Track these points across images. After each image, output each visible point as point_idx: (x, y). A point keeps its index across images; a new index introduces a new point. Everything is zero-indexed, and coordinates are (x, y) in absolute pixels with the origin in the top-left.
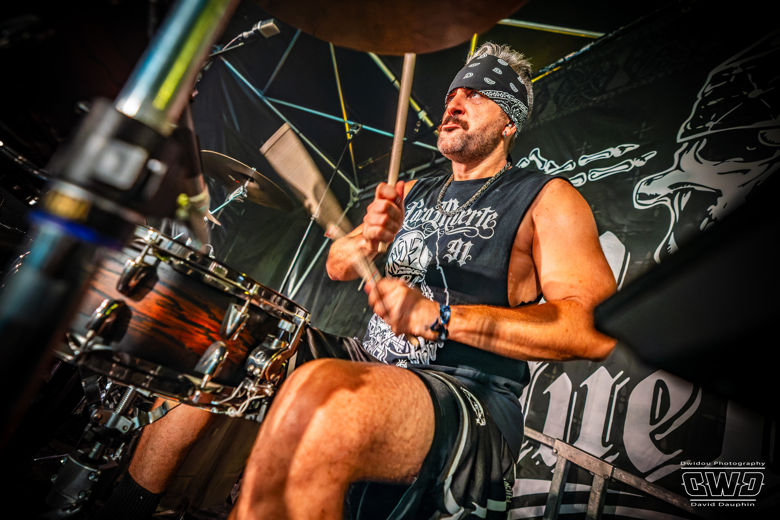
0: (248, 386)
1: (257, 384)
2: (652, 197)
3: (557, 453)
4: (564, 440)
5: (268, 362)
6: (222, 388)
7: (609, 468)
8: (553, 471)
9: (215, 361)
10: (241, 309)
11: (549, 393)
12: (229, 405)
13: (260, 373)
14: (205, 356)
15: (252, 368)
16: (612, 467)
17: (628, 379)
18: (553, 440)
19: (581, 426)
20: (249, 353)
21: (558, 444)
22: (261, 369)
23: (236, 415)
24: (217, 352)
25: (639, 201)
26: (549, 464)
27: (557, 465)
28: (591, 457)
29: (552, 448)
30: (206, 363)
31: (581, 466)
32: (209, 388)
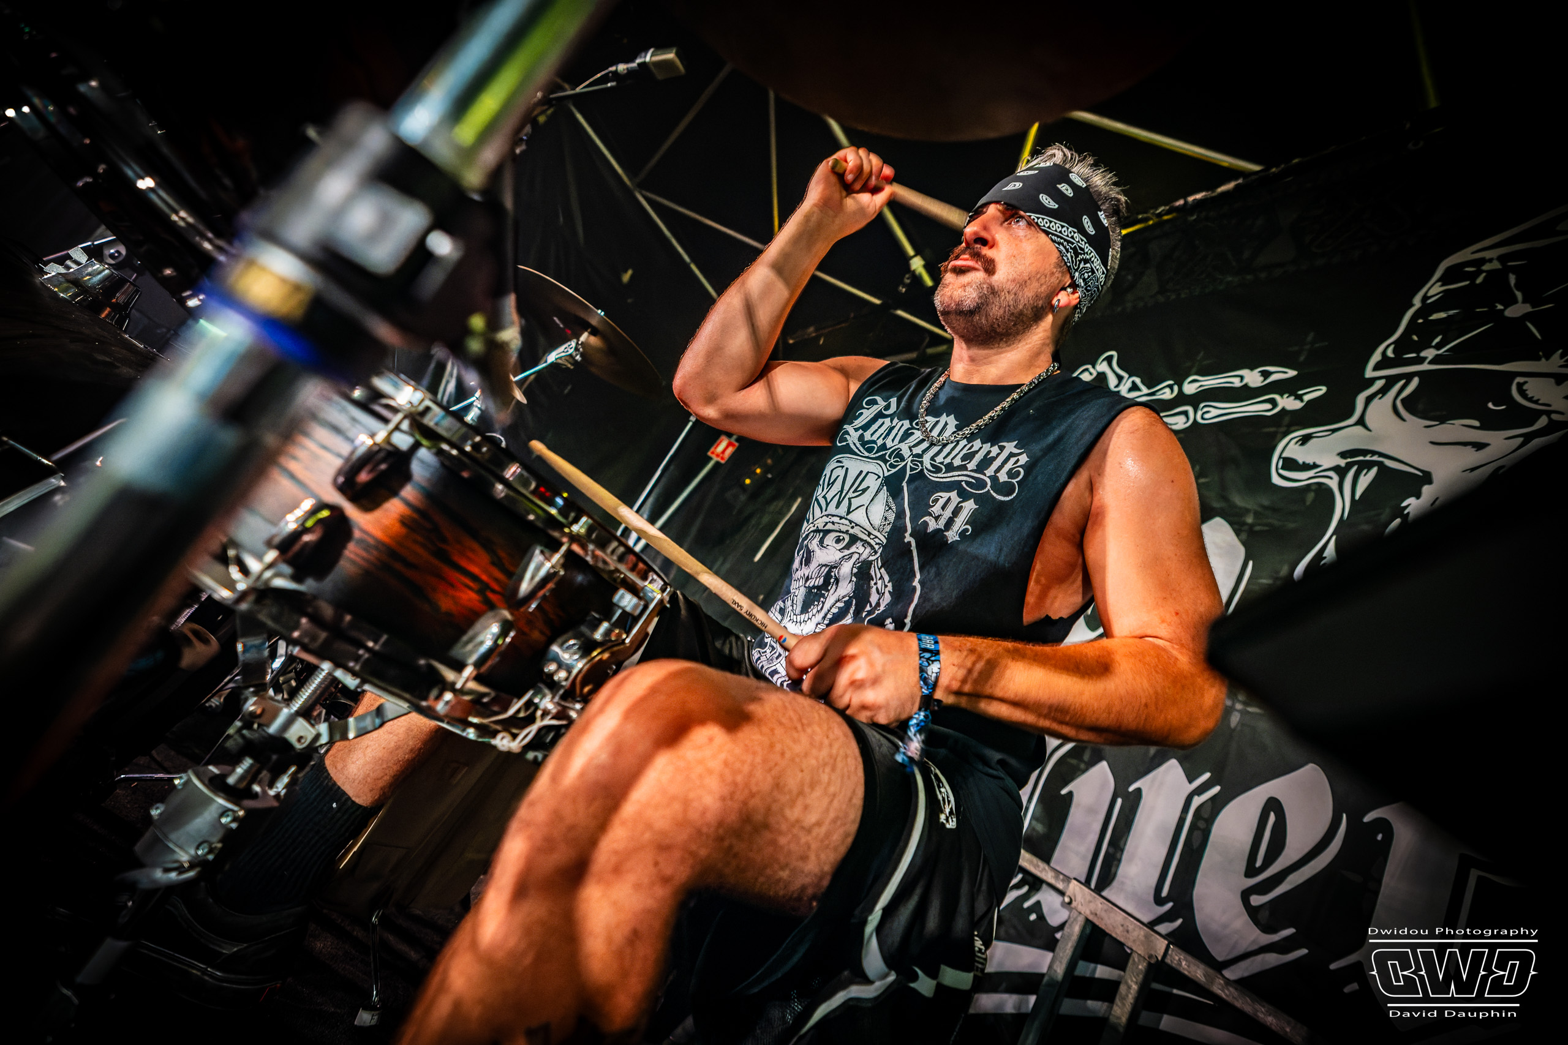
0: (541, 700)
1: (557, 699)
2: (1306, 467)
3: (1070, 903)
4: (1087, 883)
5: (584, 661)
6: (493, 694)
7: (1161, 944)
8: (1058, 935)
9: (488, 643)
10: (551, 556)
11: (1070, 794)
12: (499, 728)
13: (566, 679)
14: (470, 633)
15: (552, 667)
16: (1166, 942)
17: (1217, 789)
18: (1067, 879)
19: (1119, 861)
20: (551, 641)
21: (1075, 889)
22: (569, 672)
23: (509, 747)
24: (495, 629)
25: (1281, 472)
26: (1054, 921)
27: (1067, 925)
28: (1132, 919)
29: (1062, 893)
30: (470, 647)
31: (1110, 932)
32: (471, 692)
